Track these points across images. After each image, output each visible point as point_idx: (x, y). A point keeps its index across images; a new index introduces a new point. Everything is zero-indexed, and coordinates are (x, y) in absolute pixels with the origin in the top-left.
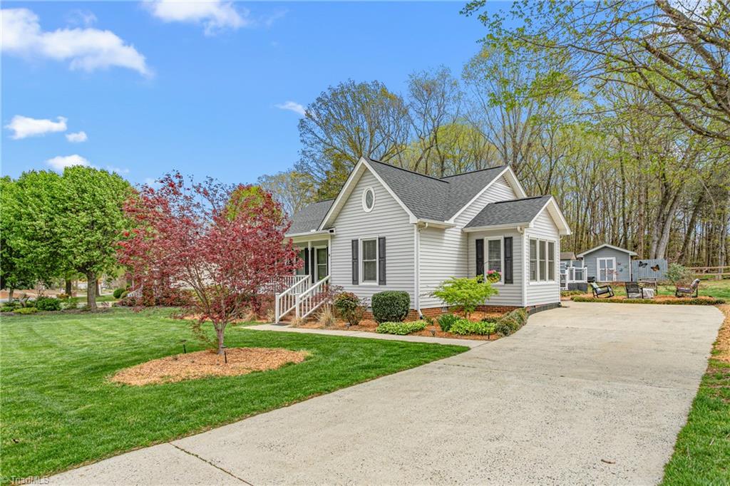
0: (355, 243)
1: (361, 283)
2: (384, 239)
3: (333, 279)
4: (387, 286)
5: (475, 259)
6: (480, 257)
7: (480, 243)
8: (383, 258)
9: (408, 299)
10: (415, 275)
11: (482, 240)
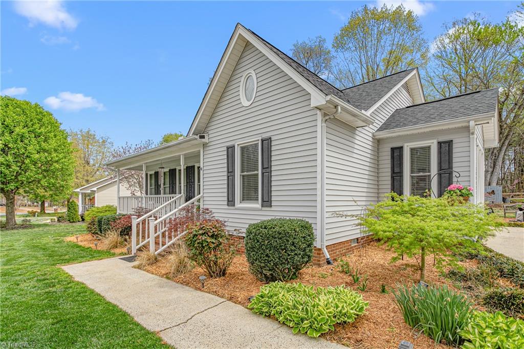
0: (230, 150)
1: (238, 205)
2: (269, 140)
3: (205, 199)
4: (273, 208)
5: (390, 174)
6: (396, 170)
7: (396, 153)
8: (267, 168)
9: (311, 235)
10: (319, 193)
11: (401, 149)
